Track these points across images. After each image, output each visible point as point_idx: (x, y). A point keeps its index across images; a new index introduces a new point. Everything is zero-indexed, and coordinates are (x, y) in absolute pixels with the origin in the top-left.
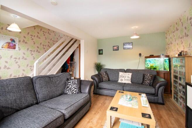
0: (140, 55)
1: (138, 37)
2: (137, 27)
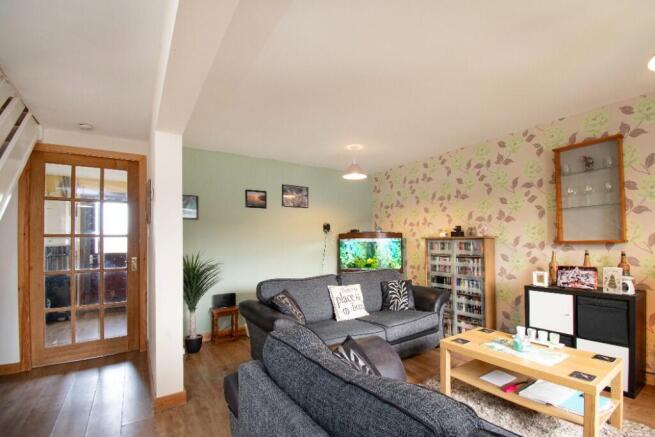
0: (327, 228)
1: (362, 177)
2: (360, 147)
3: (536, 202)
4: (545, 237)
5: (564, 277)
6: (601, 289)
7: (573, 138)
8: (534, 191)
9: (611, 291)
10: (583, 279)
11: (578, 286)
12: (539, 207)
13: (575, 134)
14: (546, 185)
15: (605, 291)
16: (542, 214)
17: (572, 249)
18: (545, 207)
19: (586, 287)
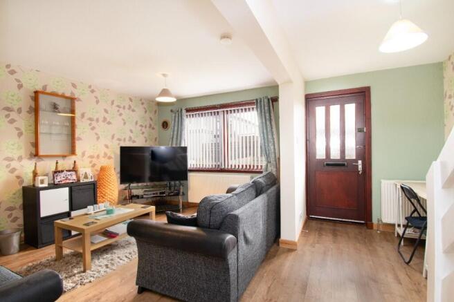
3: (15, 124)
4: (22, 152)
5: (58, 178)
6: (79, 180)
7: (45, 87)
8: (13, 115)
9: (86, 181)
10: (69, 177)
11: (68, 181)
12: (17, 129)
13: (46, 86)
14: (24, 113)
15: (81, 181)
16: (20, 134)
17: (42, 160)
18: (23, 130)
19: (71, 181)
